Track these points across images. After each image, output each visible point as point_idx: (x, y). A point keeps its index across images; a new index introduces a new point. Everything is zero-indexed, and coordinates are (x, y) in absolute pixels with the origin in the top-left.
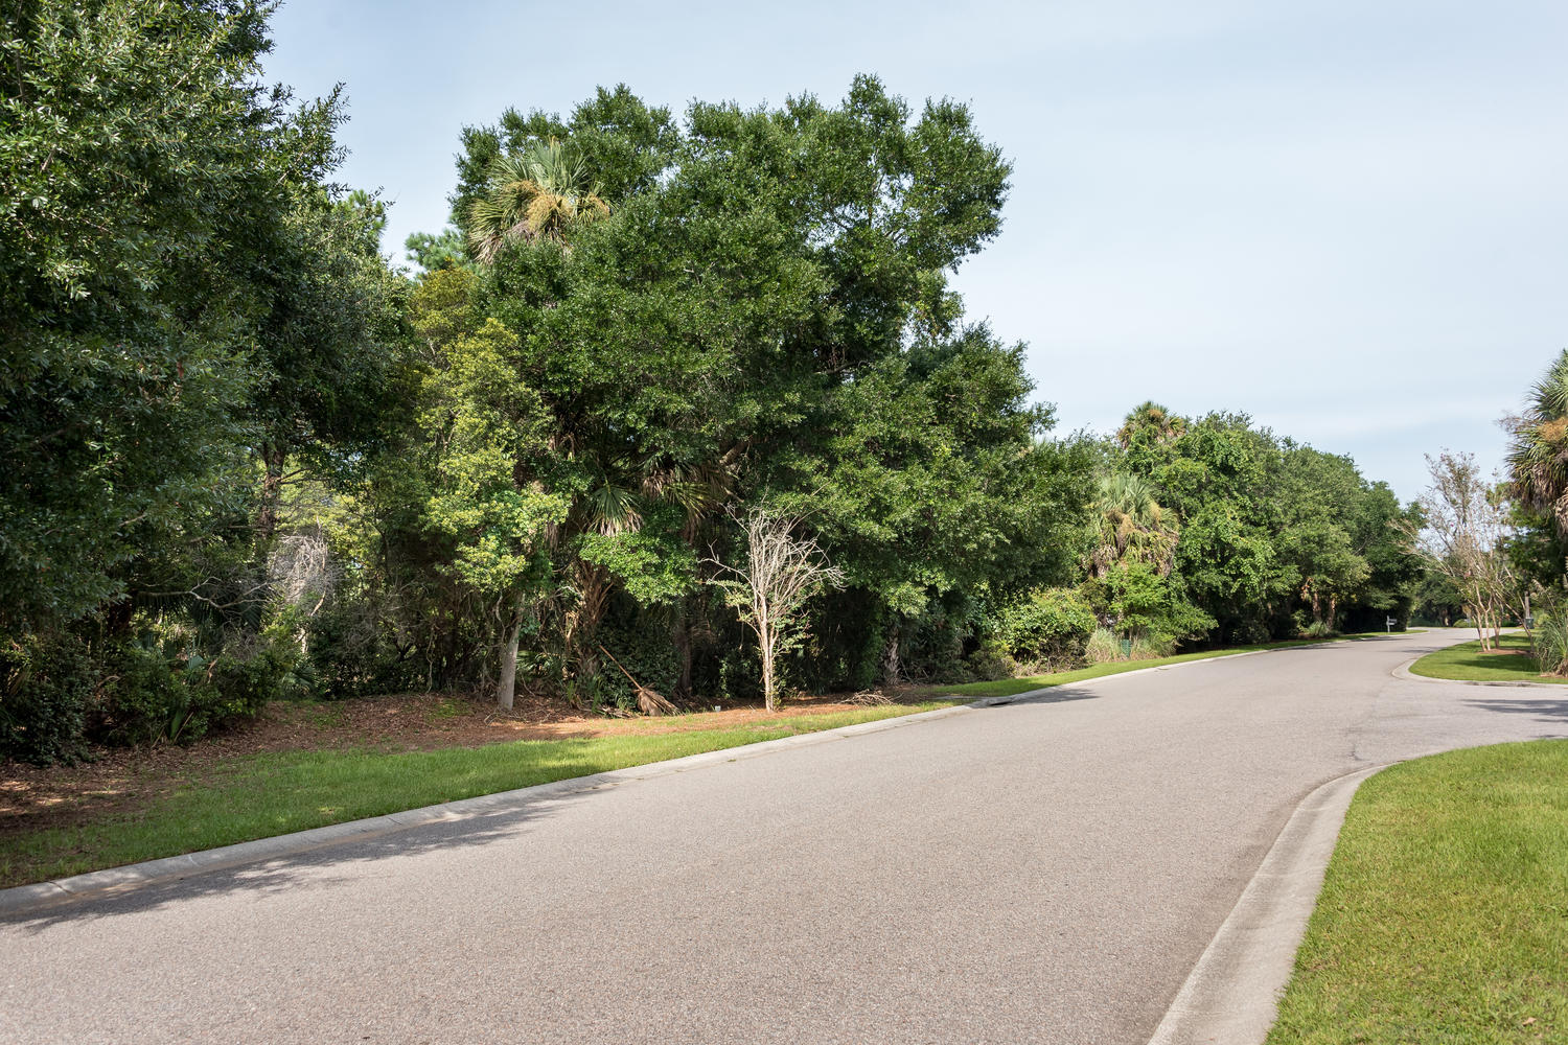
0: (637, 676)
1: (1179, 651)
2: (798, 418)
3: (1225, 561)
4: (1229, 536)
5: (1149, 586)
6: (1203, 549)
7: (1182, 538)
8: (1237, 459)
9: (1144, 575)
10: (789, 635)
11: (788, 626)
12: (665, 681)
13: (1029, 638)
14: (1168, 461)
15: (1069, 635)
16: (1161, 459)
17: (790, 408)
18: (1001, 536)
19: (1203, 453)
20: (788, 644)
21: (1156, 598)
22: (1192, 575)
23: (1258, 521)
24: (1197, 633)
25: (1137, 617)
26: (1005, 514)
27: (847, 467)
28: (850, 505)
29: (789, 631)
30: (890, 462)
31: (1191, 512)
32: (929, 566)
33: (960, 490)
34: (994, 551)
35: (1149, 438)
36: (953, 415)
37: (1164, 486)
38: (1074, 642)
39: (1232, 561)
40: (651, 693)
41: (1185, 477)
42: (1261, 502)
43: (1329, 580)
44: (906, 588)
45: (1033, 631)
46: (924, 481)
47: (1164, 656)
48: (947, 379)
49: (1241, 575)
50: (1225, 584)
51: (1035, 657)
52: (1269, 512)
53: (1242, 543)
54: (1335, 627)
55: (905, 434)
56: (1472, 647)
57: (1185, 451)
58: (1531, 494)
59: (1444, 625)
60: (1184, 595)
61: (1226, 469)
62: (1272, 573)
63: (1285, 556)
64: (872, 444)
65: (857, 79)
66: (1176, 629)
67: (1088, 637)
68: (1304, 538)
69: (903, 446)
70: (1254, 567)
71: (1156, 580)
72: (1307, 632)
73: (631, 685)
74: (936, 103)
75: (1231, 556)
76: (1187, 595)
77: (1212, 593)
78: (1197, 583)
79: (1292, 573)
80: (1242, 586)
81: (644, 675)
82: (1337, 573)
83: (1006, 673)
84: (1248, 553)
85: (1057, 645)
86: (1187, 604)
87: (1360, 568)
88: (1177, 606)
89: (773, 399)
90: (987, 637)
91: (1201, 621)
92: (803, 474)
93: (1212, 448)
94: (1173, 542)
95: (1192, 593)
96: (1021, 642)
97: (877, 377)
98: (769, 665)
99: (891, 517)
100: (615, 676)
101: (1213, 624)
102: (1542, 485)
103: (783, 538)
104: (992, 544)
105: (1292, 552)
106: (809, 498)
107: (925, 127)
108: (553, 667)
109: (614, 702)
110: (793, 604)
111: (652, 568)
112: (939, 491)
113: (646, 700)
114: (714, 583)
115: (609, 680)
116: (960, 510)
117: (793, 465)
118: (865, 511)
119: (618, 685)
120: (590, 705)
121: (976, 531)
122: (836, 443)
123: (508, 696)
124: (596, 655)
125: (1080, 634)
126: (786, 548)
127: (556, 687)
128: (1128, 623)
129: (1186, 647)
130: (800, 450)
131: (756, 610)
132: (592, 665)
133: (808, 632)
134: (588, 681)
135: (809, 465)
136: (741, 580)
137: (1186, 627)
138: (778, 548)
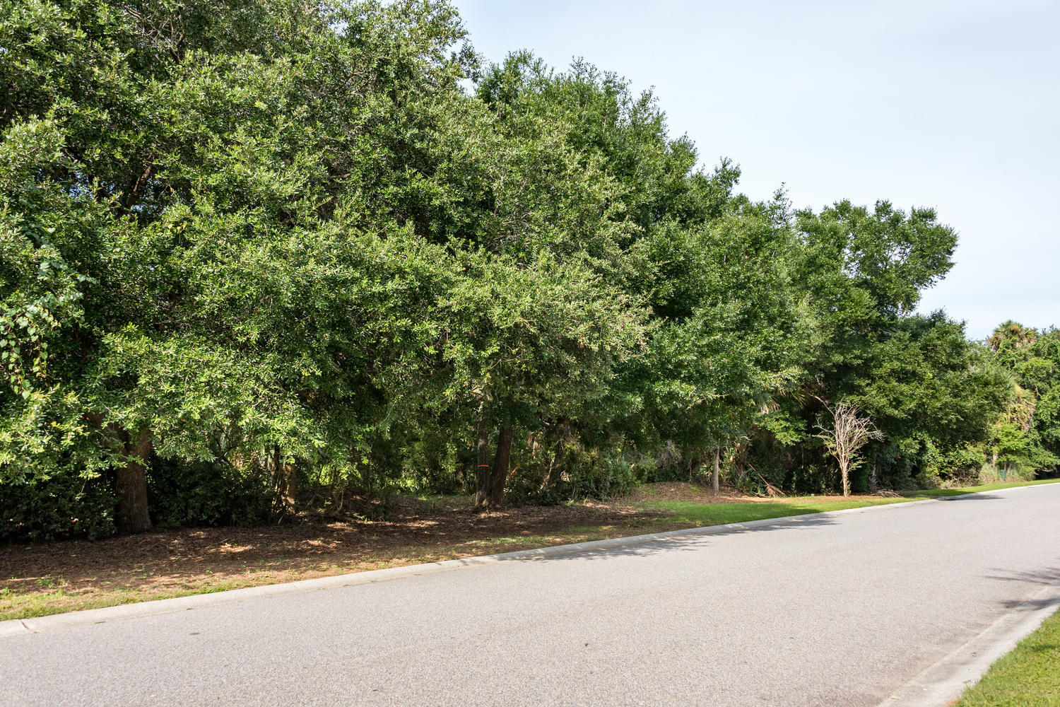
0: (766, 478)
1: (1038, 478)
2: (860, 362)
5: (1016, 437)
6: (1052, 415)
7: (1037, 408)
9: (1013, 431)
10: (855, 462)
11: (854, 457)
12: (778, 481)
13: (946, 467)
14: (1025, 359)
15: (970, 466)
16: (1021, 358)
17: (856, 357)
18: (959, 417)
19: (1050, 355)
20: (854, 465)
21: (1021, 446)
22: (1045, 431)
24: (1048, 467)
25: (1009, 456)
26: (961, 406)
27: (881, 383)
28: (884, 401)
29: (854, 460)
30: (900, 381)
31: (1042, 392)
32: (920, 431)
33: (938, 395)
34: (955, 424)
35: (1012, 345)
36: (931, 357)
37: (1023, 376)
38: (973, 470)
40: (773, 487)
41: (1038, 369)
44: (909, 441)
45: (949, 463)
46: (921, 391)
47: (1027, 480)
48: (930, 341)
51: (950, 478)
55: (909, 368)
57: (1037, 353)
60: (1039, 443)
64: (893, 372)
65: (878, 202)
66: (1034, 464)
67: (981, 467)
69: (906, 373)
71: (1021, 434)
73: (763, 483)
74: (917, 209)
76: (1041, 443)
77: (1058, 442)
78: (1048, 436)
81: (769, 478)
83: (935, 486)
85: (963, 471)
86: (1041, 449)
88: (1034, 450)
89: (848, 353)
90: (925, 465)
91: (1052, 460)
92: (860, 386)
93: (1057, 351)
94: (1032, 411)
95: (1044, 442)
96: (941, 469)
97: (895, 341)
98: (845, 474)
99: (903, 407)
100: (756, 478)
103: (851, 417)
104: (954, 421)
106: (864, 398)
107: (913, 222)
108: (731, 473)
109: (756, 491)
110: (857, 447)
111: (786, 429)
112: (927, 395)
113: (770, 490)
114: (819, 436)
115: (753, 480)
116: (938, 404)
117: (856, 383)
118: (891, 404)
119: (757, 483)
120: (748, 491)
121: (947, 414)
122: (876, 372)
123: (717, 485)
124: (746, 468)
125: (976, 465)
126: (854, 421)
127: (730, 483)
128: (1004, 459)
129: (1041, 475)
130: (860, 376)
131: (839, 450)
132: (743, 473)
133: (863, 460)
134: (744, 480)
135: (863, 383)
136: (832, 435)
137: (1041, 463)
138: (849, 421)
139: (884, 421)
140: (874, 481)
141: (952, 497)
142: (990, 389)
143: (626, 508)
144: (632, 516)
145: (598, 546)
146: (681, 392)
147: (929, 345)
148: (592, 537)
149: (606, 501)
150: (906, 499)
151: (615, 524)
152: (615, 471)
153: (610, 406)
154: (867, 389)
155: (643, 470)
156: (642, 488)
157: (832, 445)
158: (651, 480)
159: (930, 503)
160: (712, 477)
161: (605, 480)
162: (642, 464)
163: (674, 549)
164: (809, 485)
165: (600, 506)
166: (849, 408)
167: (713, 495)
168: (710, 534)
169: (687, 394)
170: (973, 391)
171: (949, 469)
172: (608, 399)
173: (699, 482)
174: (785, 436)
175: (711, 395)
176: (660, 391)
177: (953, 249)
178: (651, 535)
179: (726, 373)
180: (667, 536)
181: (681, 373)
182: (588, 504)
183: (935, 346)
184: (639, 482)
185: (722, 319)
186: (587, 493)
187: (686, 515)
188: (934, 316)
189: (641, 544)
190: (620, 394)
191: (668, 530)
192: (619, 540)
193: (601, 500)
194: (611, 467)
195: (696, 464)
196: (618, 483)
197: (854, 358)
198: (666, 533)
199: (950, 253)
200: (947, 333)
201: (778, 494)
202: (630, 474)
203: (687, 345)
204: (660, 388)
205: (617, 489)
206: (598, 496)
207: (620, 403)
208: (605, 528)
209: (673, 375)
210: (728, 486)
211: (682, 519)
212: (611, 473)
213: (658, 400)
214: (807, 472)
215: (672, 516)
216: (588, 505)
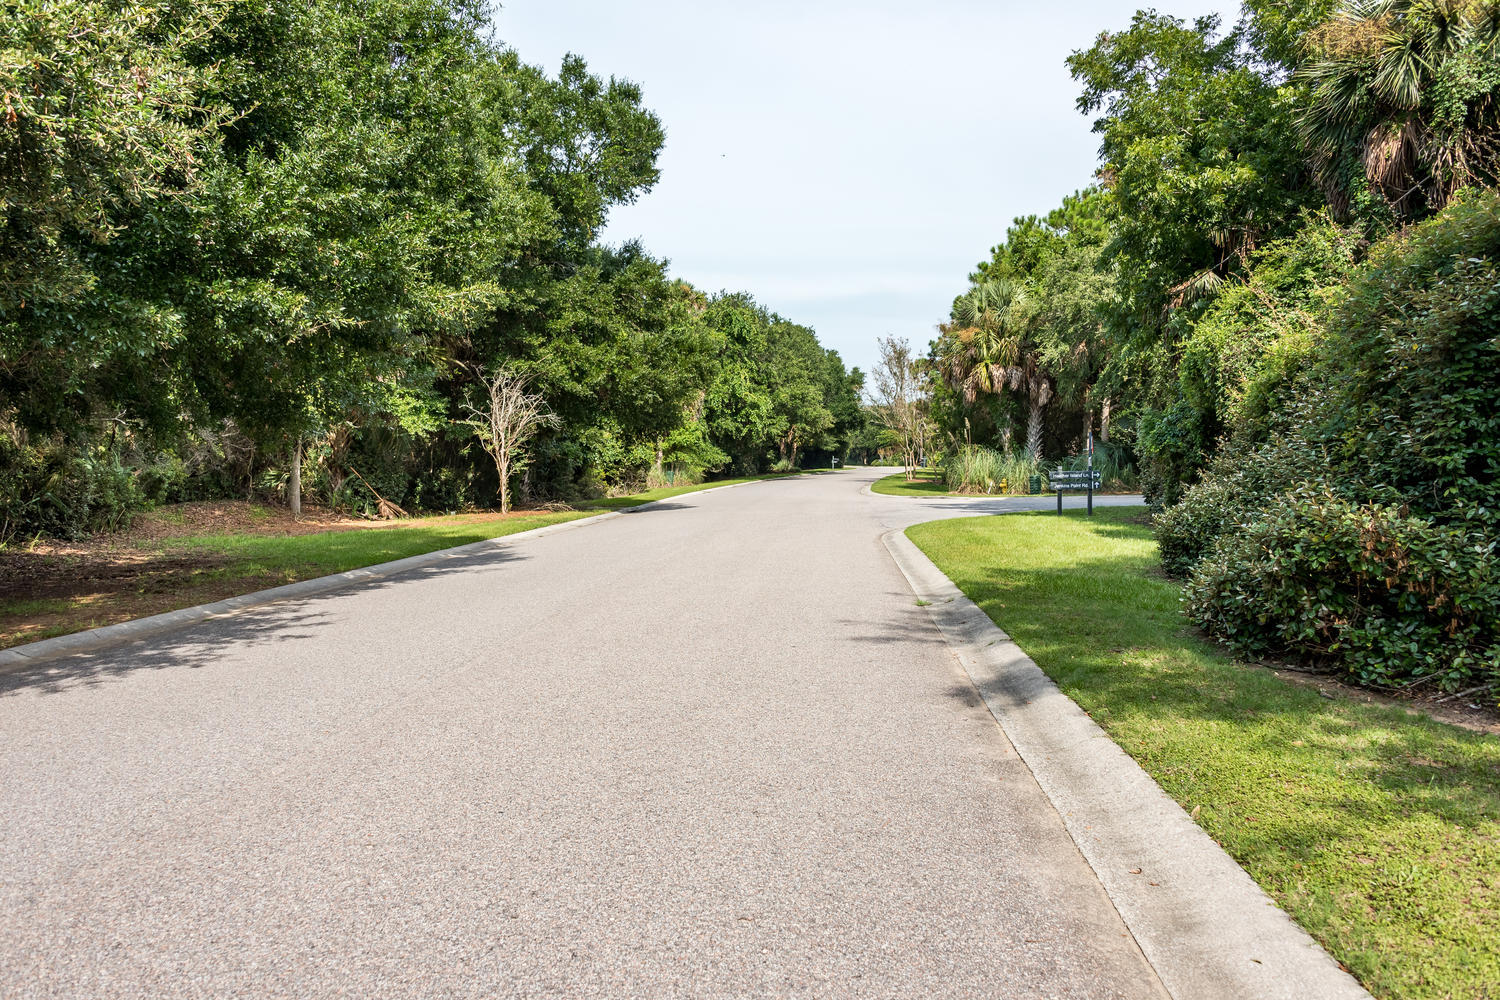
0: (378, 490)
1: (706, 480)
2: (533, 308)
3: (738, 411)
4: (742, 393)
6: (723, 402)
8: (749, 332)
10: (518, 461)
11: (519, 454)
12: (396, 494)
13: (612, 468)
15: (638, 467)
17: (529, 301)
18: (657, 396)
19: (724, 325)
20: (518, 466)
21: (692, 439)
22: (714, 421)
23: (762, 381)
24: (716, 466)
25: (679, 454)
26: (660, 381)
27: (560, 342)
28: (563, 370)
29: (518, 458)
30: (584, 341)
32: (605, 415)
33: (631, 363)
34: (651, 406)
36: (626, 308)
38: (641, 472)
39: (743, 412)
40: (389, 503)
42: (763, 366)
43: (808, 428)
45: (615, 462)
46: (611, 357)
47: (696, 484)
48: (626, 283)
49: (750, 422)
50: (738, 429)
51: (616, 483)
52: (769, 375)
53: (751, 398)
54: (795, 464)
55: (598, 321)
56: (897, 477)
57: (710, 323)
58: (950, 376)
59: (863, 465)
60: (707, 437)
61: (740, 339)
62: (769, 422)
63: (780, 409)
64: (577, 327)
65: (568, 56)
66: (702, 463)
68: (792, 396)
69: (594, 329)
70: (760, 417)
71: (691, 426)
72: (775, 468)
73: (374, 497)
74: (618, 81)
75: (743, 408)
76: (710, 437)
77: (728, 436)
78: (717, 428)
79: (783, 422)
80: (750, 431)
81: (384, 489)
82: (813, 423)
84: (755, 406)
85: (631, 474)
86: (709, 445)
87: (828, 419)
88: (703, 445)
89: (516, 293)
90: (591, 466)
91: (720, 457)
92: (530, 346)
93: (731, 322)
95: (713, 436)
96: (608, 471)
97: (580, 279)
98: (504, 479)
99: (587, 380)
100: (362, 490)
101: (729, 459)
102: (957, 370)
103: (516, 393)
104: (651, 402)
105: (783, 405)
106: (534, 365)
107: (612, 99)
108: (321, 482)
109: (362, 510)
110: (522, 439)
111: (417, 411)
112: (619, 363)
113: (385, 508)
114: (468, 422)
115: (356, 493)
116: (634, 377)
117: (527, 340)
118: (572, 375)
119: (364, 497)
120: (349, 511)
121: (642, 392)
122: (552, 325)
123: (297, 503)
124: (346, 474)
125: (645, 465)
126: (520, 399)
127: (320, 498)
128: (672, 458)
129: (710, 477)
130: (531, 330)
131: (495, 442)
132: (341, 482)
133: (529, 458)
134: (342, 494)
135: (536, 341)
136: (485, 420)
137: (709, 462)
138: (513, 399)
139: (561, 401)
140: (526, 489)
141: (634, 508)
142: (697, 357)
143: (124, 552)
144: (144, 568)
145: (71, 648)
146: (275, 307)
147: (624, 290)
148: (55, 630)
149: (81, 540)
150: (581, 513)
151: (108, 589)
152: (102, 485)
153: (99, 329)
154: (541, 350)
155: (161, 481)
156: (158, 516)
157: (487, 436)
158: (173, 499)
159: (615, 518)
160: (288, 492)
161: (79, 500)
162: (158, 470)
163: (262, 637)
164: (440, 498)
165: (68, 551)
166: (513, 379)
167: (291, 519)
168: (322, 594)
169: (288, 313)
170: (675, 360)
171: (615, 471)
172: (92, 313)
173: (266, 499)
174: (414, 422)
175: (337, 318)
176: (226, 301)
177: (658, 151)
178: (198, 608)
179: (365, 282)
180: (233, 609)
181: (271, 266)
182: (38, 548)
183: (632, 291)
184: (152, 502)
185: (361, 158)
186: (38, 528)
187: (258, 560)
188: (627, 249)
189: (180, 633)
190: (125, 302)
191: (232, 594)
192: (125, 627)
193: (69, 540)
194: (91, 477)
195: (259, 468)
196: (108, 507)
197: (524, 301)
198: (230, 601)
199: (654, 157)
200: (647, 274)
201: (397, 515)
202: (132, 487)
203: (289, 202)
204: (224, 293)
205: (102, 516)
206: (63, 532)
207: (126, 324)
208: (86, 600)
209: (251, 268)
210: (315, 504)
211: (254, 569)
212: (93, 487)
213: (220, 321)
214: (438, 478)
215: (227, 563)
216: (40, 552)
